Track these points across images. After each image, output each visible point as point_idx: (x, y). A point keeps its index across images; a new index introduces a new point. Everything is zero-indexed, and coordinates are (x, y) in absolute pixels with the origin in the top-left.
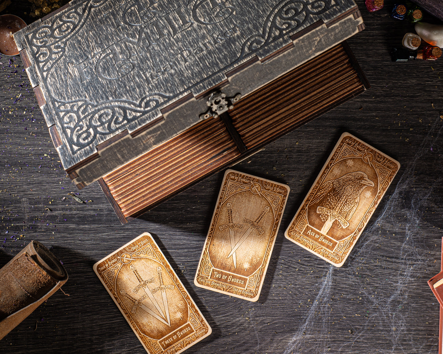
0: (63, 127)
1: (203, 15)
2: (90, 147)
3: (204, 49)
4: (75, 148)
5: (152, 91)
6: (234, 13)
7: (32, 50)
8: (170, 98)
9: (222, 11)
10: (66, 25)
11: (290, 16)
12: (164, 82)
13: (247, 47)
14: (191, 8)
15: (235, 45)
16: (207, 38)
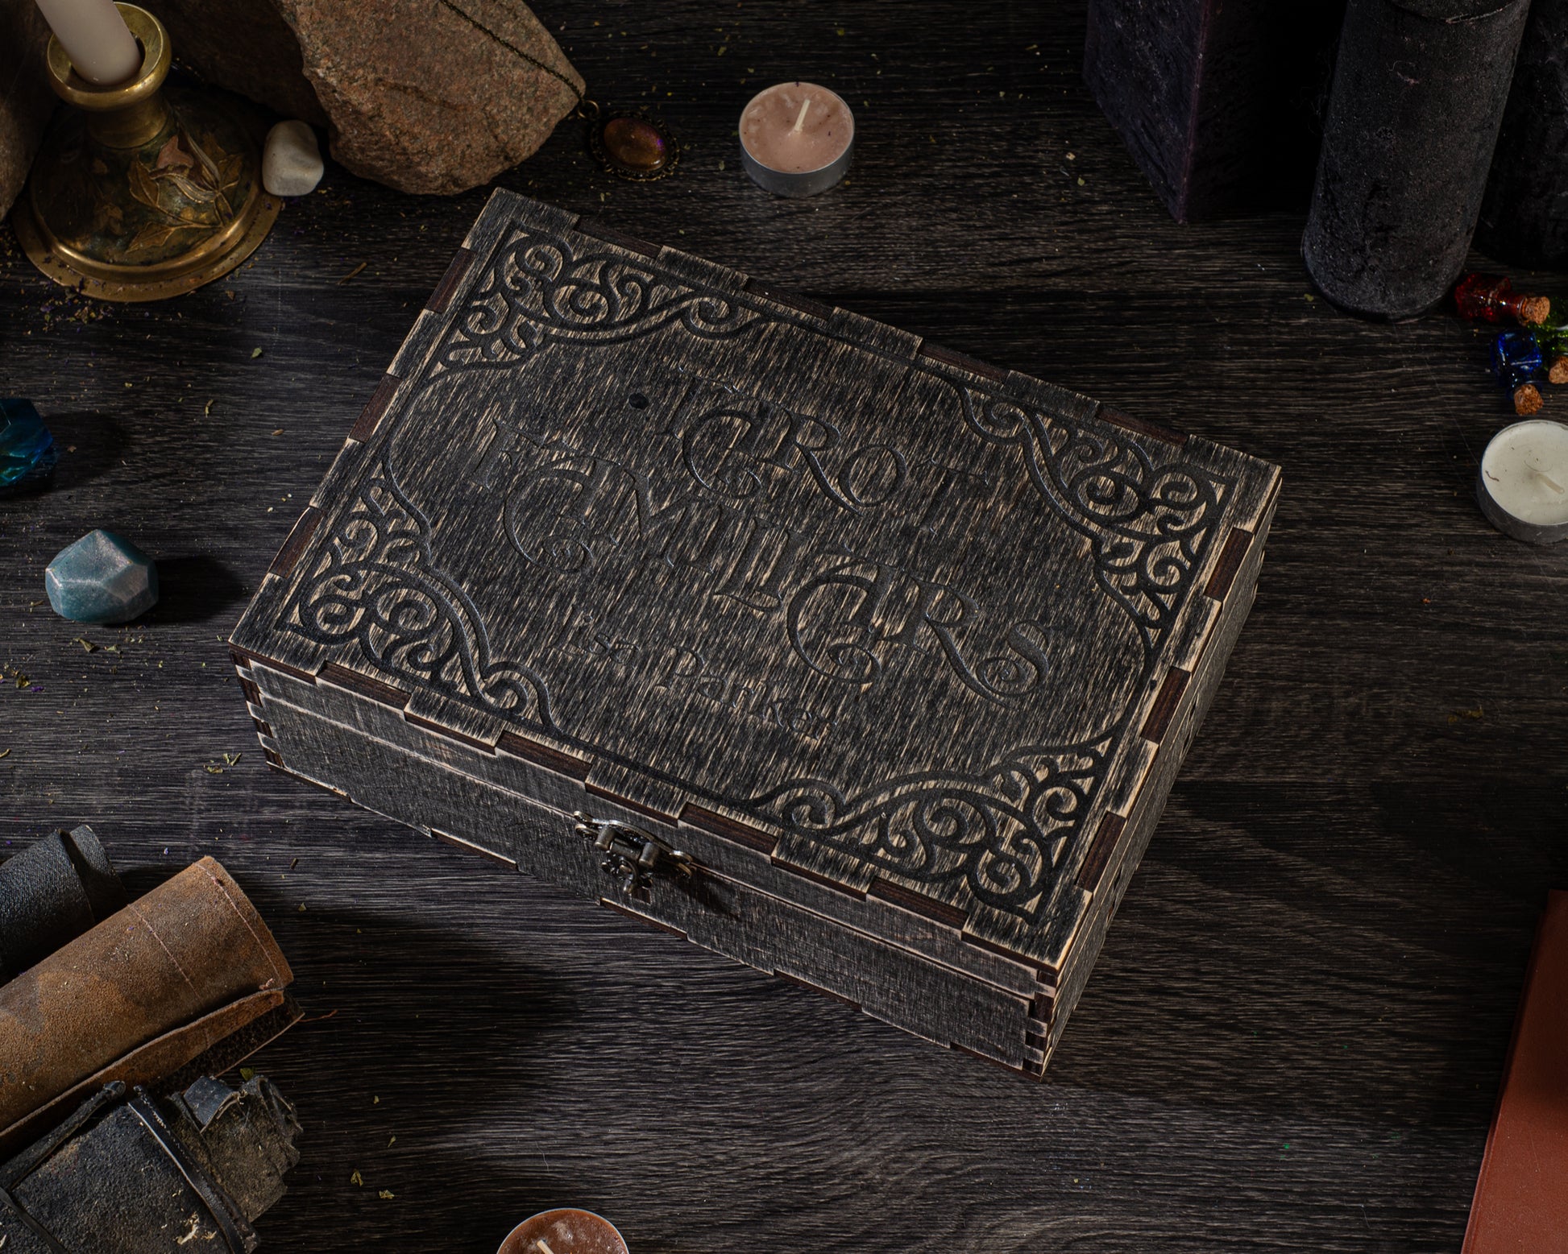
0: (328, 540)
1: (815, 614)
2: (316, 648)
3: (725, 697)
4: (295, 617)
5: (540, 670)
6: (865, 686)
7: (481, 279)
8: (546, 729)
9: (852, 652)
10: (598, 296)
11: (935, 828)
12: (581, 676)
13: (789, 796)
14: (818, 567)
15: (777, 763)
16: (757, 680)
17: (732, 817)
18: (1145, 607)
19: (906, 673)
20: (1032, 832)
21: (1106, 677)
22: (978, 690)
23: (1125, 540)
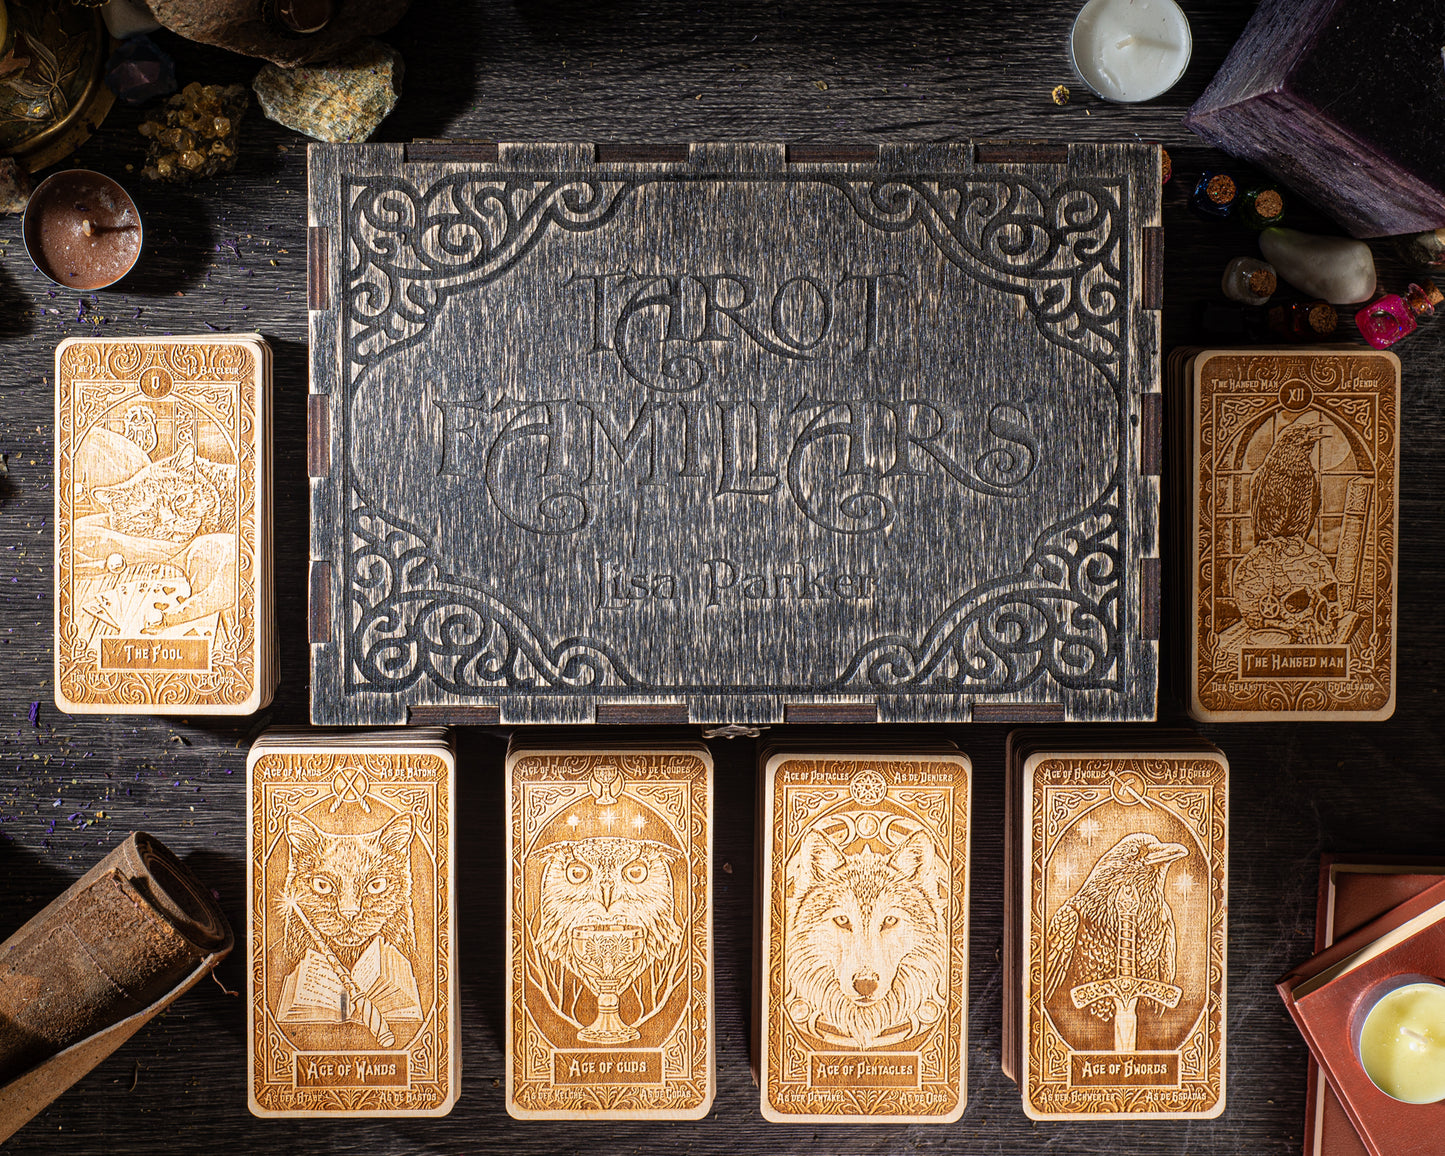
0: (347, 586)
1: (814, 478)
2: (394, 698)
3: (771, 592)
4: (359, 677)
5: (600, 635)
6: (888, 529)
7: (345, 254)
8: (632, 688)
9: (862, 500)
10: (464, 226)
11: (1004, 638)
12: (637, 624)
13: (868, 662)
14: (796, 429)
15: (844, 636)
16: (792, 564)
17: (829, 701)
18: (1097, 344)
19: (917, 501)
20: (1085, 606)
21: (1090, 430)
22: (986, 491)
23: (1054, 283)
